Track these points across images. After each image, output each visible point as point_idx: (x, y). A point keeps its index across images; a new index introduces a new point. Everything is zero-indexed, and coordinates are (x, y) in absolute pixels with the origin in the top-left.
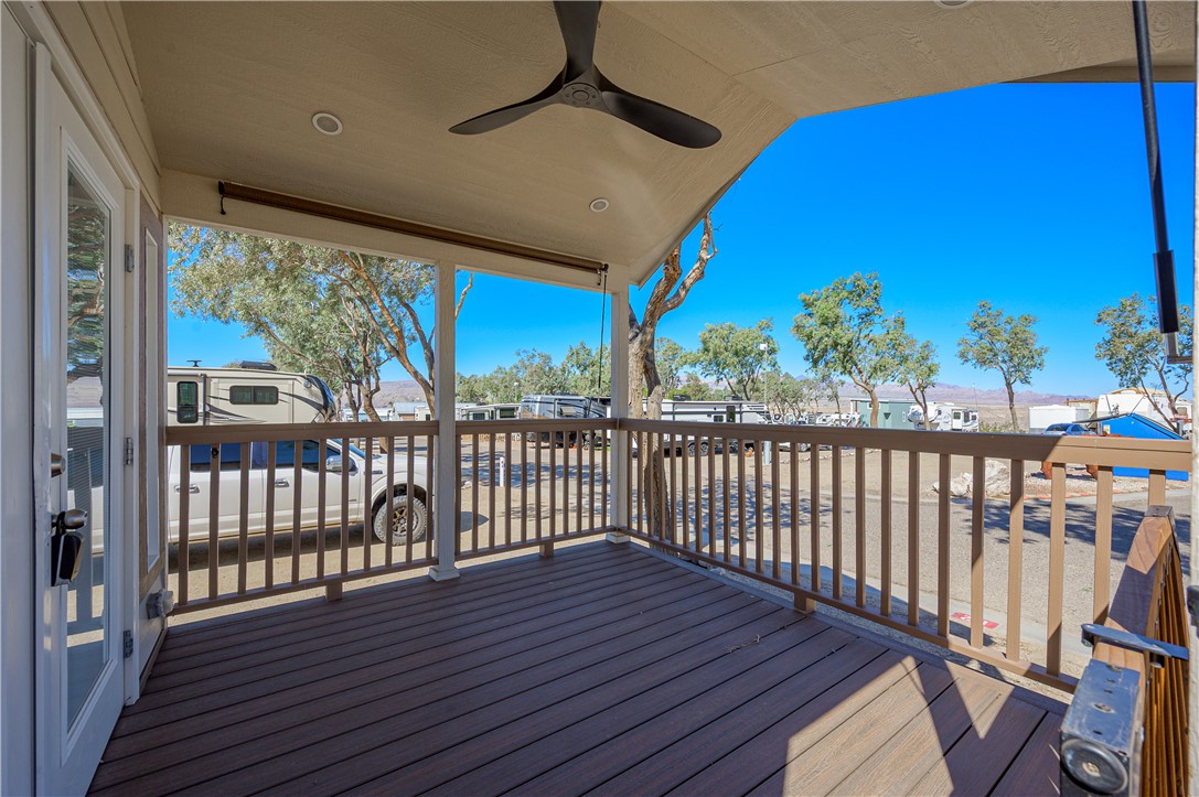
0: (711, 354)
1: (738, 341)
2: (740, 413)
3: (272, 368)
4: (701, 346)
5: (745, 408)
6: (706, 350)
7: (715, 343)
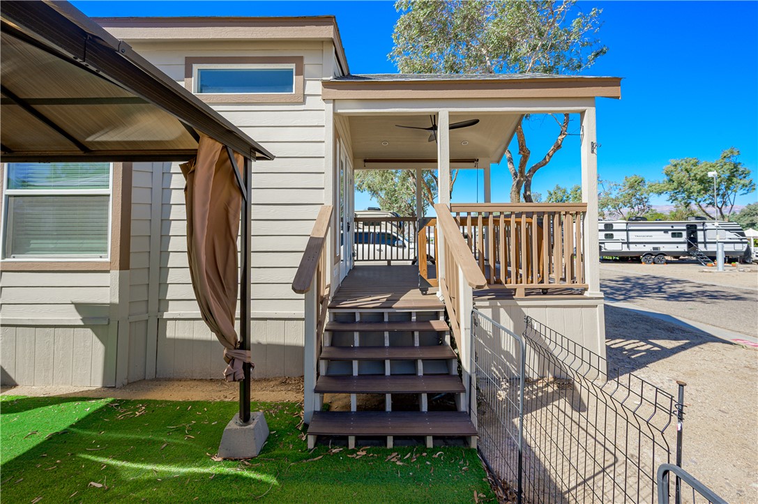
0: (675, 184)
1: (698, 171)
2: (704, 230)
3: (379, 210)
4: (666, 178)
5: (709, 225)
6: (671, 181)
7: (679, 175)
